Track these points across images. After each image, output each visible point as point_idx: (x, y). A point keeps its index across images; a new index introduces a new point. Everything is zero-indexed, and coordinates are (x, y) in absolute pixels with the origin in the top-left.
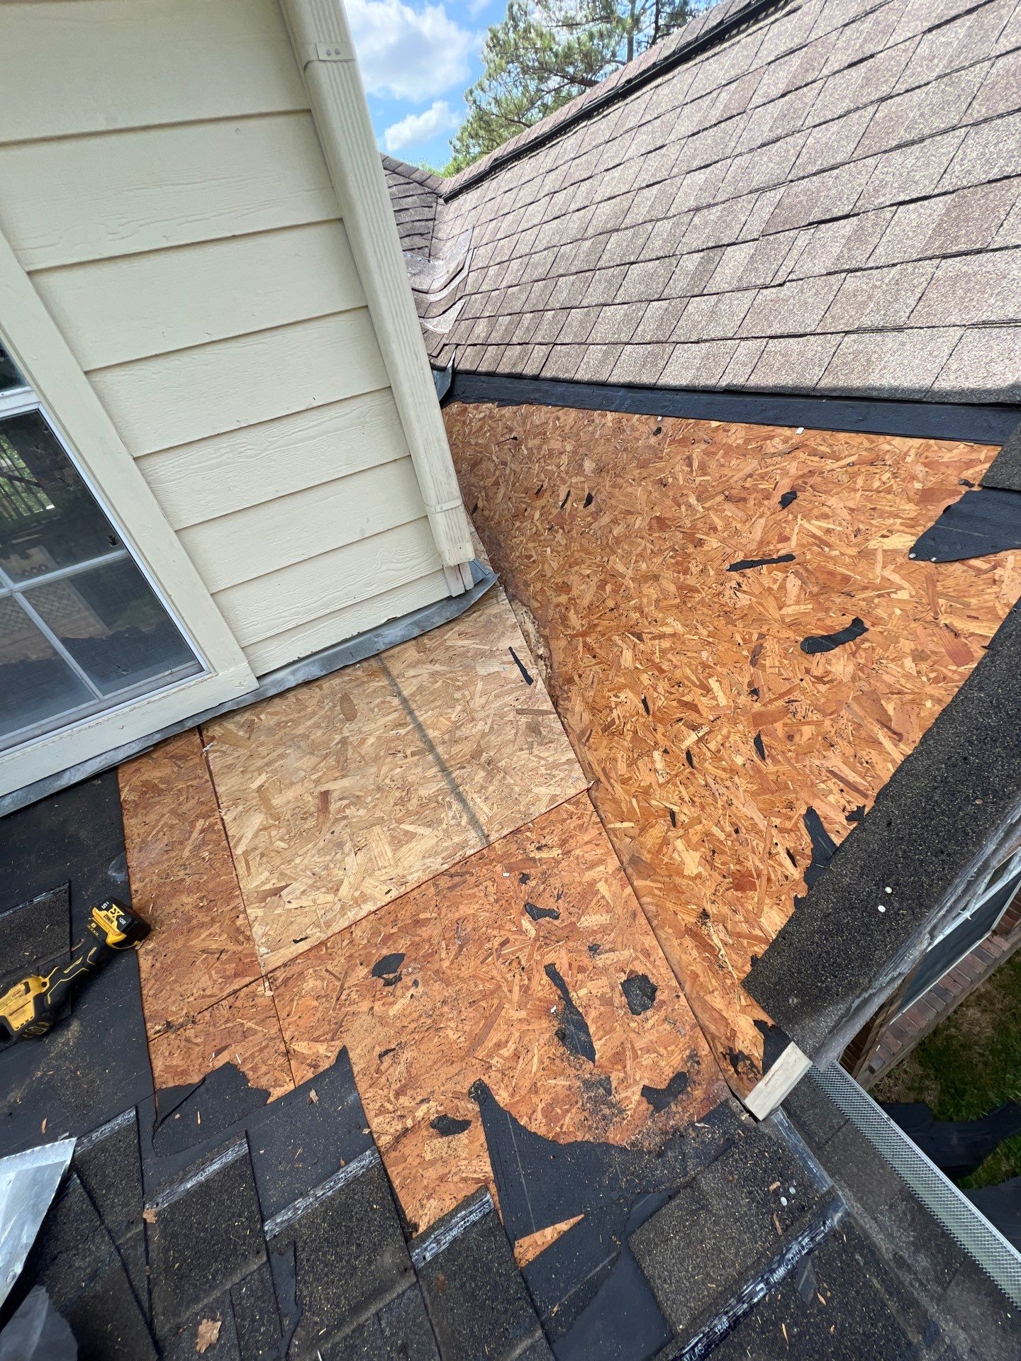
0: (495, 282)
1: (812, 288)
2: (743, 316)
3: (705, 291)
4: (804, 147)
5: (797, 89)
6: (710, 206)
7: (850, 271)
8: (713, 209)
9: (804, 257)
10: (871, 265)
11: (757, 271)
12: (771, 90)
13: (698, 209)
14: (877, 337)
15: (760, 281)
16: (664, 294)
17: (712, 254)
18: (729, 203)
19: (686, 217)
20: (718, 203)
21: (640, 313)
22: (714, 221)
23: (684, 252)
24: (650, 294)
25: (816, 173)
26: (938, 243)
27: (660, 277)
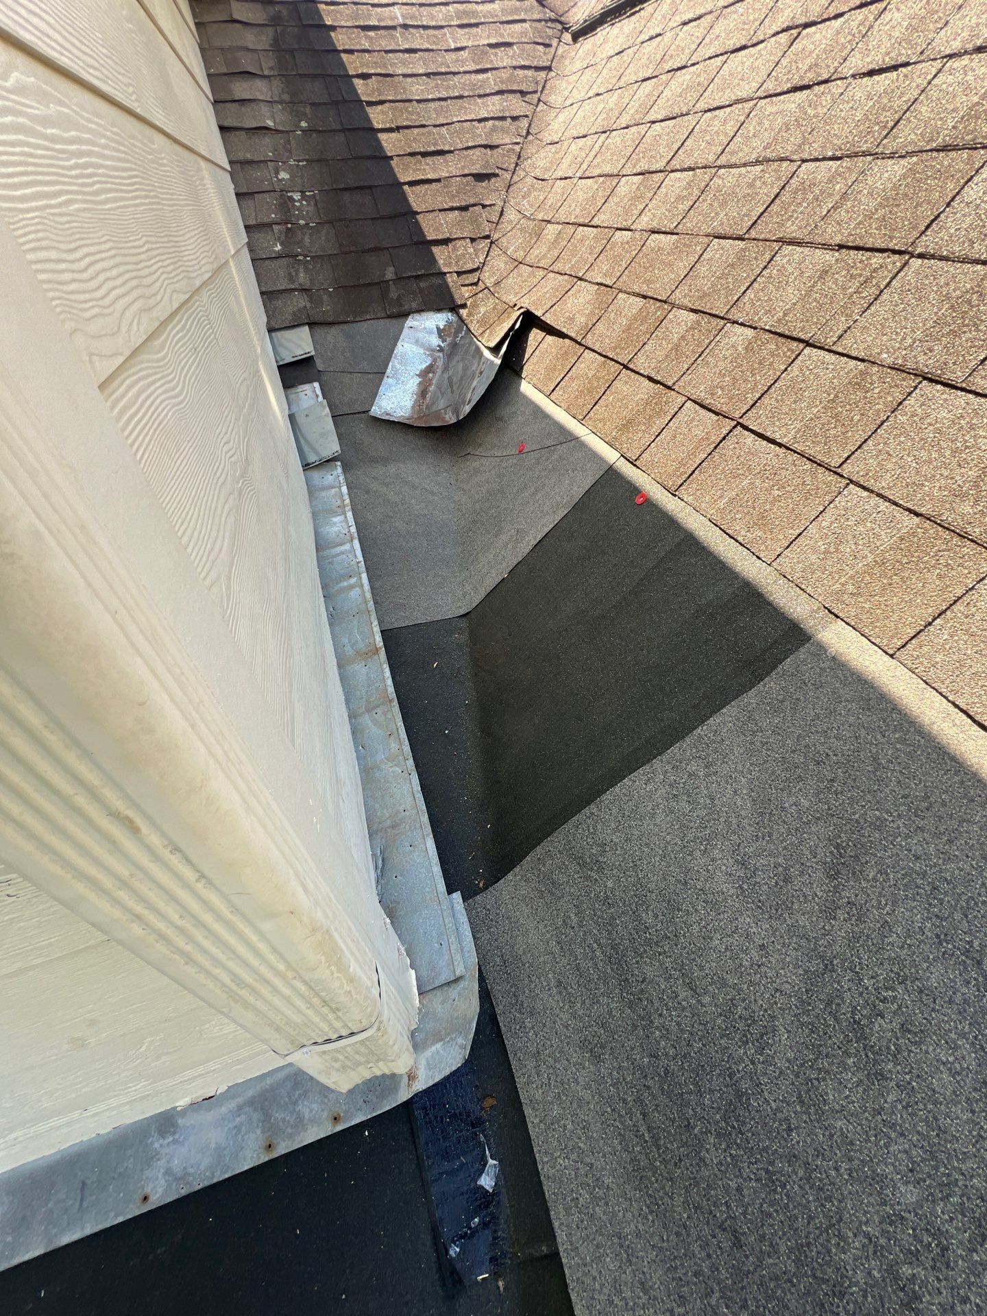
0: (627, 212)
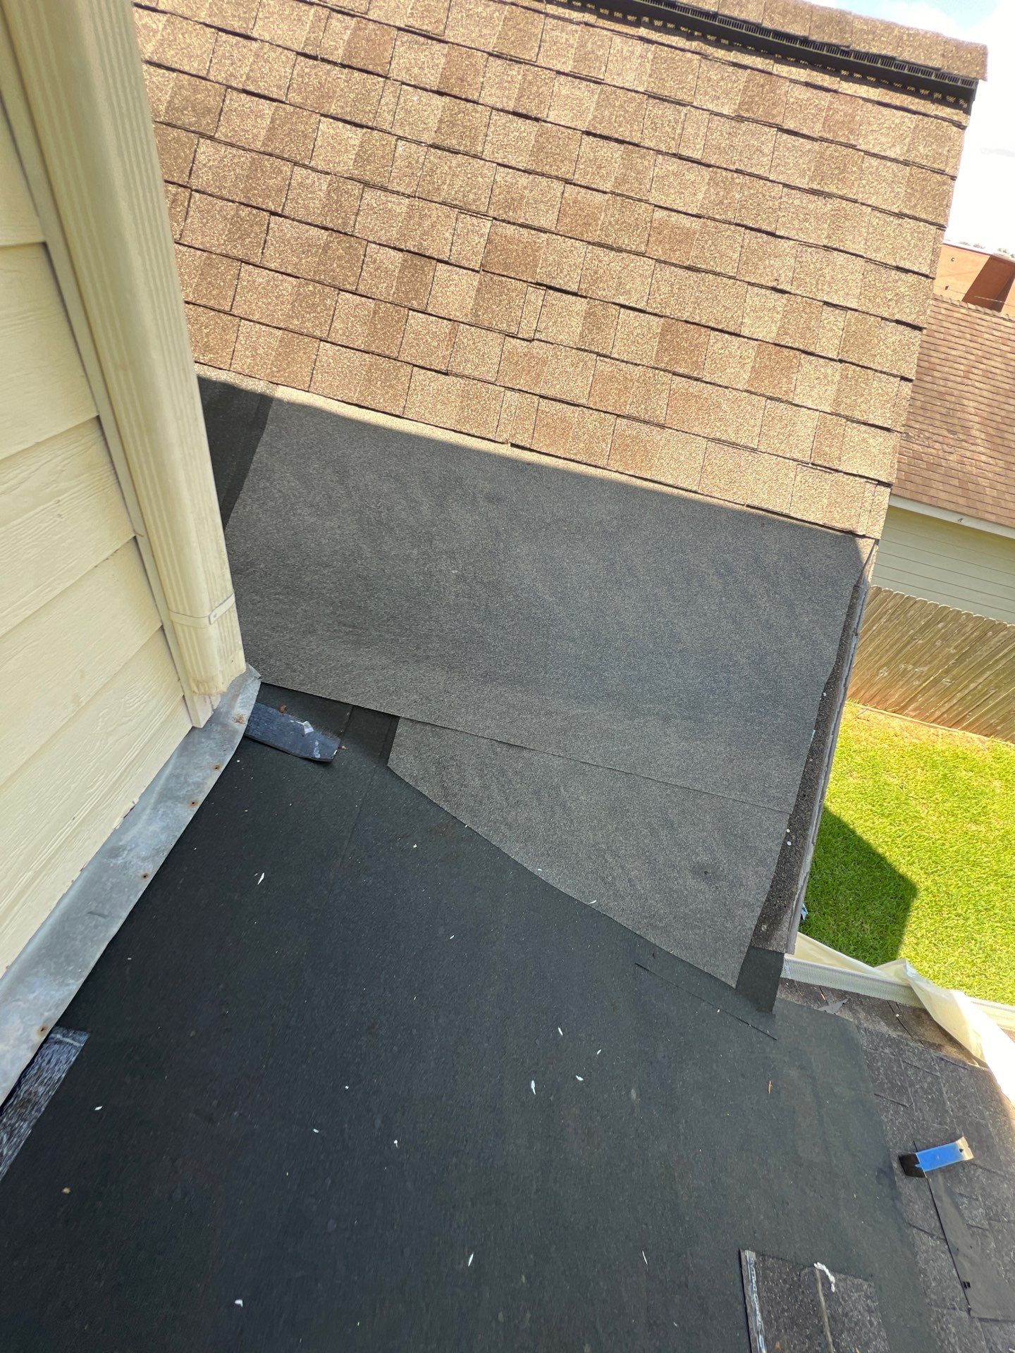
1: (566, 357)
2: (496, 360)
3: (429, 310)
4: (495, 181)
5: (456, 97)
6: (386, 190)
7: (598, 354)
8: (394, 198)
9: (543, 318)
10: (615, 356)
11: (493, 312)
12: (416, 70)
13: (366, 184)
14: (645, 428)
15: (504, 326)
16: (362, 289)
17: (418, 261)
18: (416, 202)
19: (350, 185)
20: (398, 193)
21: (328, 302)
22: (400, 214)
23: (371, 239)
24: (334, 279)
25: (522, 226)
26: (666, 359)
27: (340, 258)
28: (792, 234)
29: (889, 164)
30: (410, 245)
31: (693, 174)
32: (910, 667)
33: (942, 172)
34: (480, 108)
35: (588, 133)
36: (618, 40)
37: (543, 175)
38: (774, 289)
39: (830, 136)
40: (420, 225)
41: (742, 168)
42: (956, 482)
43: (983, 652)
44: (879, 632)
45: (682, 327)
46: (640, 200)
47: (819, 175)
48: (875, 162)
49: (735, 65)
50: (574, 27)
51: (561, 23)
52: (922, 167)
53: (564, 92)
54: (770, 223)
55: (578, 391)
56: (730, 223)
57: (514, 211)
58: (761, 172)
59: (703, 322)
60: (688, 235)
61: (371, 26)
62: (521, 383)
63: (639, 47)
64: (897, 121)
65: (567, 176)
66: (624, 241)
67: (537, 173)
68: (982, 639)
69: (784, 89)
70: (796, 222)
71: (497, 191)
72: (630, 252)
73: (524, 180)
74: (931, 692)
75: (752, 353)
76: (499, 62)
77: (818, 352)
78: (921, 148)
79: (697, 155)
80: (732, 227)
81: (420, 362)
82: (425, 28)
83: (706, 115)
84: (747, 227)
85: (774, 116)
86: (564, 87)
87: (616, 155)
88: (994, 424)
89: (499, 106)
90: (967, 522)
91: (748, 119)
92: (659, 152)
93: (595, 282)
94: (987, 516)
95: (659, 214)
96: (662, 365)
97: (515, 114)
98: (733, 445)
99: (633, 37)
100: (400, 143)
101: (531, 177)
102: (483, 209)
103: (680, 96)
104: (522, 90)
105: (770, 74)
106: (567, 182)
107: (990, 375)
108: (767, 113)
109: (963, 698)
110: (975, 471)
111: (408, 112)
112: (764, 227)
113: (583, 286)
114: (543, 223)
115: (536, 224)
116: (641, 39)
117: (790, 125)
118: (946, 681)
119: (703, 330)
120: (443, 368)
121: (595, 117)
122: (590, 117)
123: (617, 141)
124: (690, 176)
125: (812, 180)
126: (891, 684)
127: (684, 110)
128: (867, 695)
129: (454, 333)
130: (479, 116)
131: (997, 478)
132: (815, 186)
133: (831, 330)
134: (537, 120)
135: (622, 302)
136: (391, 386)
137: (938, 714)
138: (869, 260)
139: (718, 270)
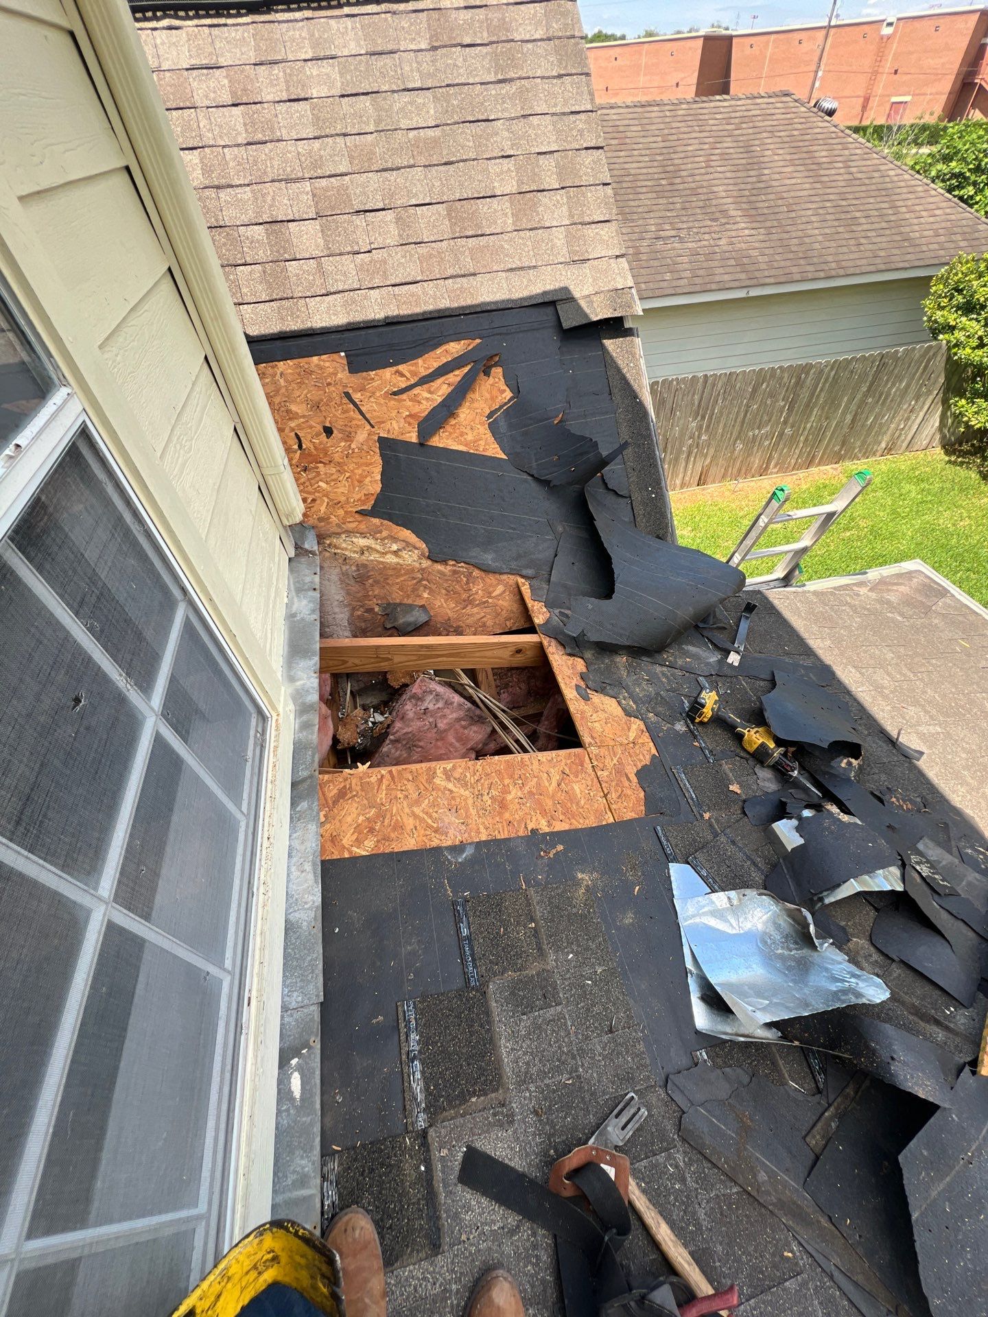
1: (396, 253)
2: (354, 273)
3: (298, 257)
4: (299, 153)
5: (246, 104)
6: (232, 186)
7: (415, 243)
8: (239, 190)
9: (371, 233)
10: (426, 240)
11: (338, 241)
12: (212, 95)
13: (218, 187)
14: (464, 280)
15: (349, 249)
16: (249, 260)
17: (276, 227)
18: (255, 187)
19: (207, 192)
20: (240, 185)
21: (231, 277)
22: (249, 199)
23: (238, 223)
24: (228, 260)
25: (330, 176)
26: (458, 230)
27: (224, 244)
28: (500, 115)
29: (539, 43)
30: (266, 218)
31: (420, 98)
32: (757, 431)
33: (573, 37)
34: (265, 105)
35: (343, 96)
36: (332, 22)
37: (327, 136)
38: (503, 157)
39: (495, 39)
40: (264, 201)
41: (450, 82)
42: (732, 262)
43: (804, 394)
44: (721, 413)
45: (458, 204)
46: (396, 130)
47: (499, 68)
48: (530, 46)
49: (415, 11)
50: (301, 24)
51: (290, 24)
52: (560, 38)
53: (315, 73)
54: (483, 114)
55: (414, 273)
56: (458, 123)
57: (321, 168)
58: (463, 81)
59: (470, 196)
60: (435, 141)
61: (168, 74)
62: (377, 282)
63: (348, 21)
64: (532, 12)
65: (343, 131)
66: (399, 162)
67: (323, 137)
68: (799, 383)
69: (453, 16)
70: (498, 106)
71: (303, 159)
72: (404, 167)
73: (317, 144)
74: (781, 446)
75: (508, 204)
76: (263, 68)
77: (547, 187)
78: (554, 25)
79: (418, 85)
80: (461, 125)
81: (309, 294)
82: (204, 62)
83: (412, 54)
84: (470, 122)
85: (455, 39)
86: (312, 69)
87: (367, 104)
88: (744, 199)
89: (277, 99)
90: (754, 292)
91: (439, 47)
92: (394, 91)
93: (392, 196)
94: (768, 280)
95: (412, 134)
96: (457, 235)
97: (290, 101)
98: (522, 268)
99: (341, 16)
100: (226, 150)
101: (320, 140)
102: (300, 175)
103: (390, 47)
104: (287, 82)
105: (439, 9)
106: (345, 135)
107: (726, 157)
108: (450, 38)
109: (806, 440)
110: (744, 246)
111: (220, 127)
112: (481, 117)
113: (387, 202)
114: (342, 169)
115: (338, 172)
116: (347, 16)
117: (467, 41)
118: (788, 431)
119: (472, 201)
120: (324, 292)
121: (342, 83)
122: (339, 84)
123: (363, 94)
124: (420, 101)
125: (496, 74)
126: (748, 453)
127: (396, 56)
128: (735, 471)
129: (320, 265)
130: (266, 111)
131: (763, 245)
132: (500, 77)
133: (549, 170)
134: (306, 99)
135: (415, 203)
136: (298, 317)
137: (793, 461)
138: (553, 114)
139: (464, 157)
